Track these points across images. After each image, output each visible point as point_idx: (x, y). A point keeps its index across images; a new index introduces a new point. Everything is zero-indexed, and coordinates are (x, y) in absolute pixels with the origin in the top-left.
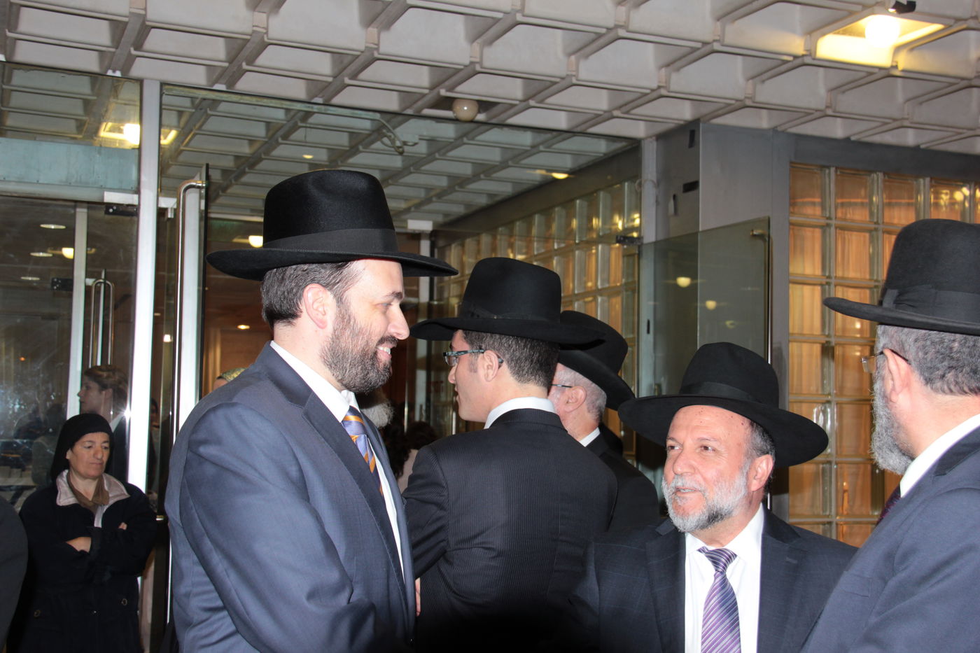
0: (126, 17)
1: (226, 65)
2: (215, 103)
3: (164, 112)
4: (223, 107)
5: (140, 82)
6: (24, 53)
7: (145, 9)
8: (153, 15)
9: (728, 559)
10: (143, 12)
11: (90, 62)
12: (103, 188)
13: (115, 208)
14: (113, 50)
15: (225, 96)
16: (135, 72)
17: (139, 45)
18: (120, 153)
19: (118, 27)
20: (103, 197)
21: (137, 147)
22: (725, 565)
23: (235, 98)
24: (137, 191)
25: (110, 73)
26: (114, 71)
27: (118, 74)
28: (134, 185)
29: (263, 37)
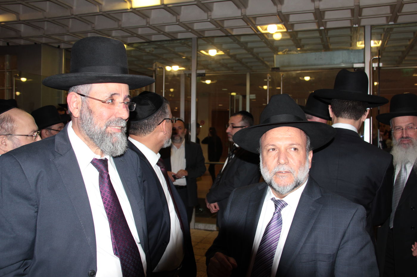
0: (353, 7)
1: (391, 15)
2: (391, 29)
3: (372, 35)
4: (395, 30)
5: (364, 27)
6: (329, 25)
7: (359, 3)
8: (362, 4)
9: (282, 206)
10: (358, 4)
11: (347, 24)
12: (353, 63)
13: (357, 69)
14: (353, 18)
15: (394, 26)
16: (362, 24)
17: (360, 15)
18: (359, 51)
19: (352, 10)
20: (353, 66)
21: (363, 48)
22: (280, 209)
23: (397, 26)
24: (364, 63)
25: (354, 26)
26: (356, 25)
27: (357, 26)
28: (363, 61)
29: (402, 2)
